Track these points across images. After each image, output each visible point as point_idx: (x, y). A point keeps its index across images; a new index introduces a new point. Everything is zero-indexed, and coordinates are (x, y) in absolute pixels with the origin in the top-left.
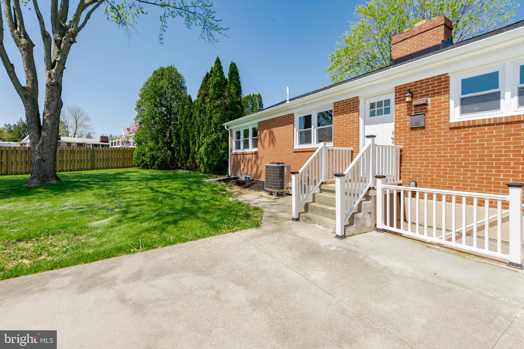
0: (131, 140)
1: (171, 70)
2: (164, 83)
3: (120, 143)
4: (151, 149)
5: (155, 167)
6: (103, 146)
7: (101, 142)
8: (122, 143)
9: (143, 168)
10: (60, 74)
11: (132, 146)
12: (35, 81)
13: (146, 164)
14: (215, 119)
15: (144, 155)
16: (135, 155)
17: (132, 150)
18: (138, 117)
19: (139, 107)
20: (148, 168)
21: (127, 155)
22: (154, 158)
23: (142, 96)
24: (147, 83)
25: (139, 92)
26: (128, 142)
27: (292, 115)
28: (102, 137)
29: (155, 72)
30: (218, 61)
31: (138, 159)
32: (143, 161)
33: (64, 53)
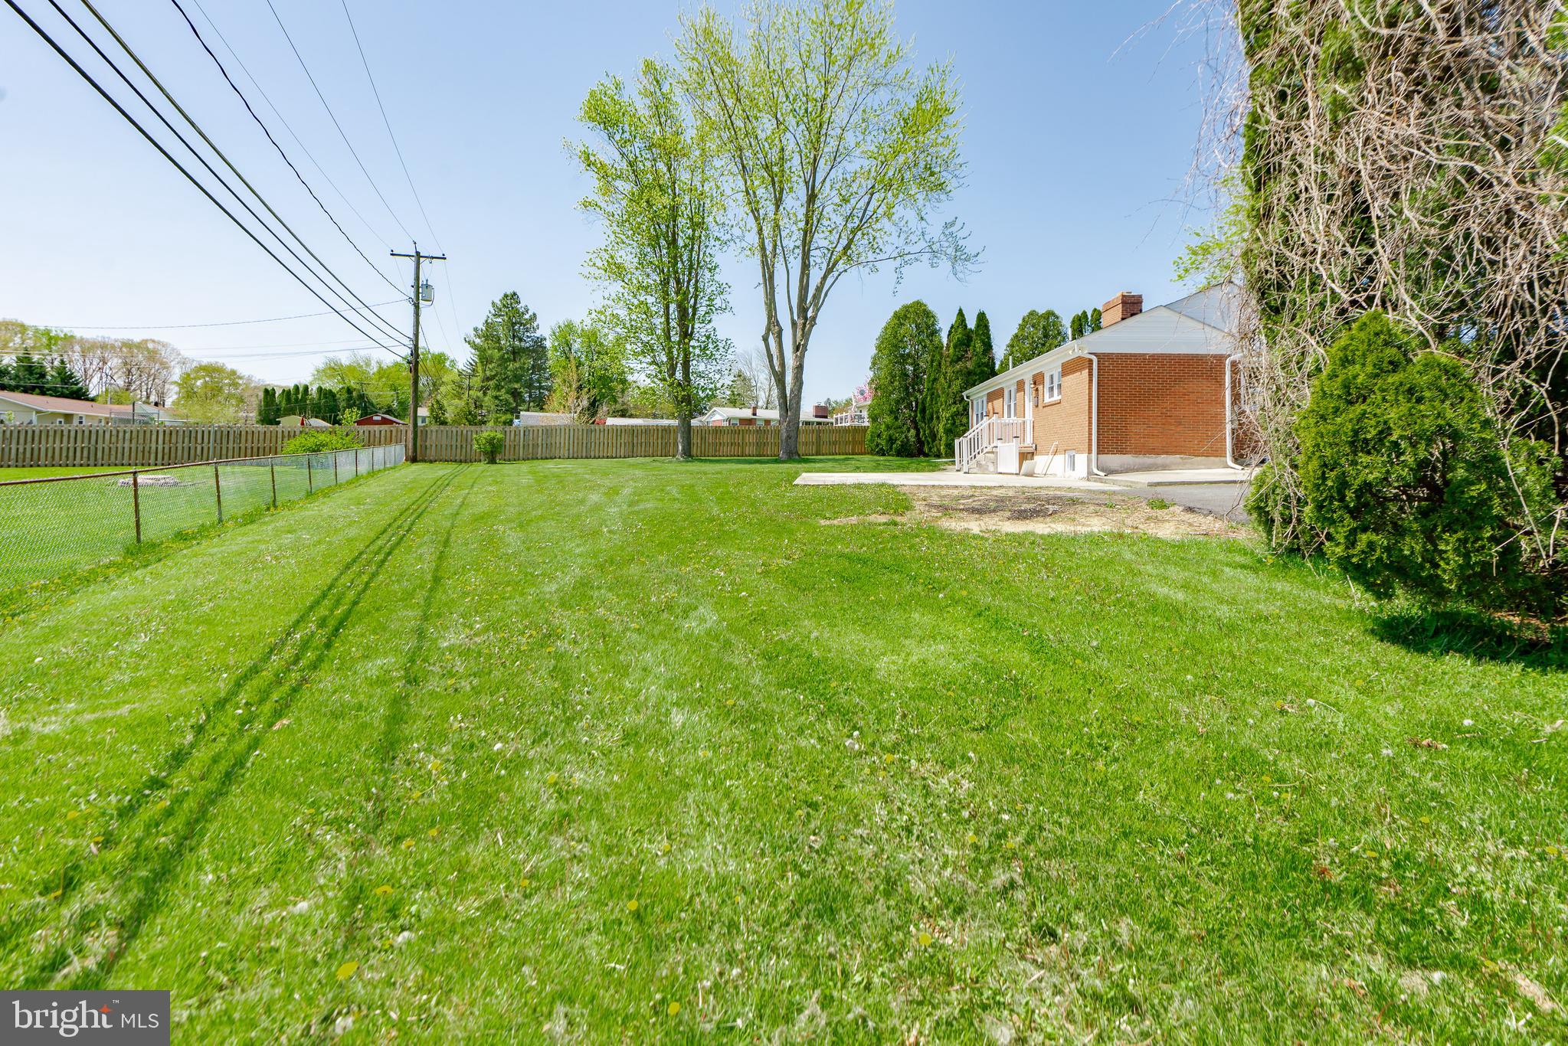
0: (865, 414)
1: (919, 303)
2: (910, 327)
3: (849, 419)
4: (888, 427)
5: (893, 452)
6: (819, 423)
7: (816, 416)
8: (852, 420)
9: (878, 453)
10: (802, 357)
11: (866, 424)
12: (783, 365)
13: (882, 449)
14: (955, 388)
15: (879, 436)
16: (868, 437)
17: (865, 429)
18: (872, 380)
19: (874, 364)
20: (884, 455)
21: (858, 437)
22: (891, 440)
23: (878, 348)
24: (886, 328)
25: (874, 342)
26: (860, 417)
27: (1002, 389)
28: (818, 408)
29: (896, 313)
30: (961, 313)
31: (872, 441)
32: (877, 445)
33: (806, 335)
